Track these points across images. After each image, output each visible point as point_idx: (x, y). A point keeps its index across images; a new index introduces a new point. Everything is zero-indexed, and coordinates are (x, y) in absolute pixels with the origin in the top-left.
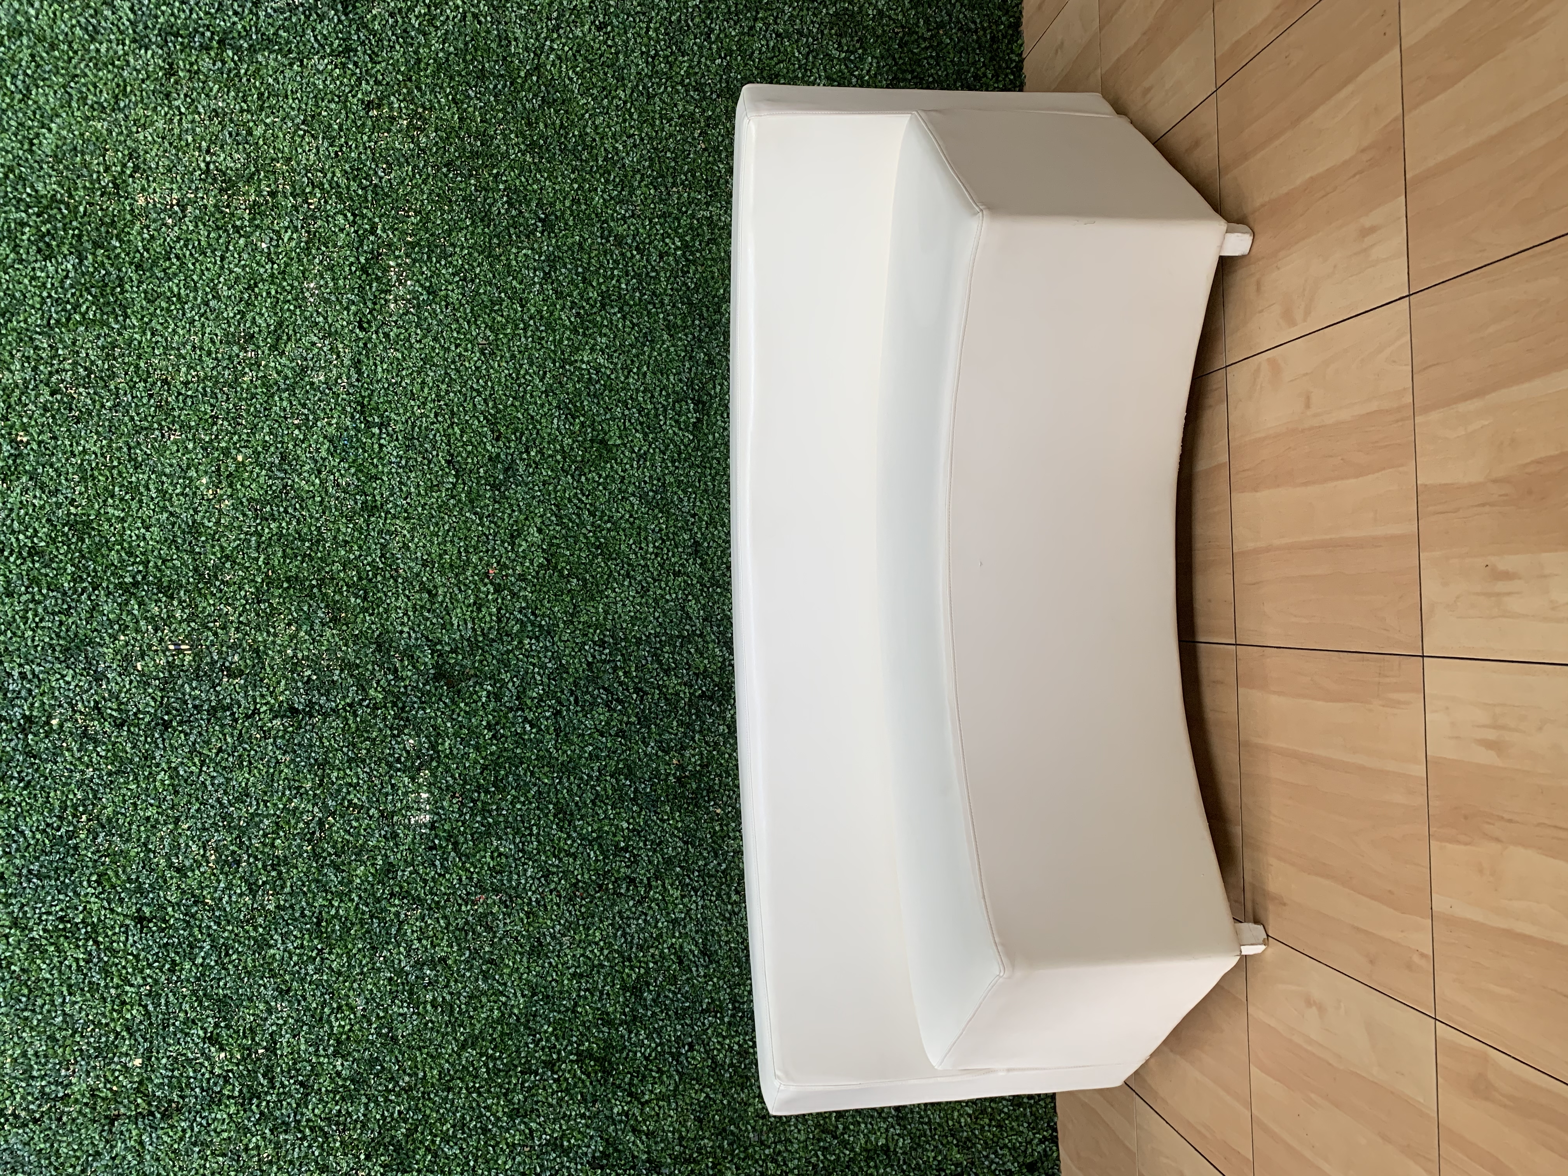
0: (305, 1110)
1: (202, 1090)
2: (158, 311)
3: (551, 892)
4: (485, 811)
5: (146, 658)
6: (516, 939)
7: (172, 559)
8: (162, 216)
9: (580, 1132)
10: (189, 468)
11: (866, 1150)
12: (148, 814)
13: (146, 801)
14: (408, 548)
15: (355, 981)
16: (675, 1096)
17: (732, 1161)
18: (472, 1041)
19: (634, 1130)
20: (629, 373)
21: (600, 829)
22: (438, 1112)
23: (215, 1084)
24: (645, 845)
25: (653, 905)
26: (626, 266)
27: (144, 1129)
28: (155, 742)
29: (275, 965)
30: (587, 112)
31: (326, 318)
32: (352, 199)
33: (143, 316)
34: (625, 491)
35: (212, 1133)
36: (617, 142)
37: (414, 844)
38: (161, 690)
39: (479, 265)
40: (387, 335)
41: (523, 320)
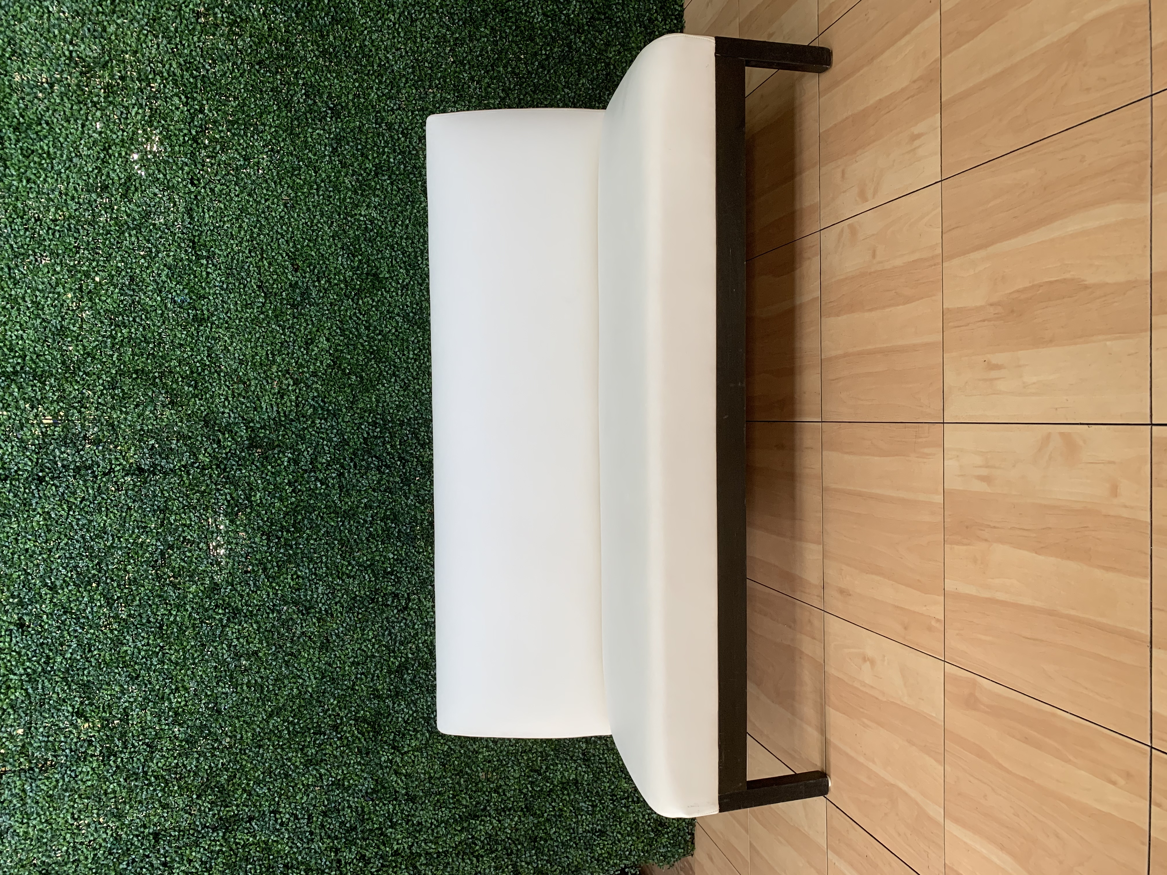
0: (151, 764)
1: (71, 751)
2: (32, 164)
3: (336, 604)
4: (287, 545)
5: (25, 429)
6: (310, 637)
7: (44, 355)
8: (35, 90)
9: (357, 775)
10: (57, 284)
11: (563, 783)
12: (27, 546)
13: (25, 537)
14: (229, 351)
15: (189, 669)
16: (426, 748)
17: (466, 793)
18: (278, 711)
19: (396, 773)
20: (395, 224)
21: (373, 559)
22: (251, 763)
23: (81, 746)
24: (406, 570)
25: (412, 613)
26: (394, 145)
27: (26, 780)
28: (33, 493)
29: (127, 658)
30: (366, 29)
31: (165, 175)
32: (185, 86)
33: (20, 168)
34: (393, 312)
35: (79, 782)
36: (388, 53)
37: (234, 569)
38: (37, 453)
39: (284, 140)
40: (213, 191)
41: (316, 183)
